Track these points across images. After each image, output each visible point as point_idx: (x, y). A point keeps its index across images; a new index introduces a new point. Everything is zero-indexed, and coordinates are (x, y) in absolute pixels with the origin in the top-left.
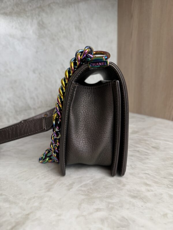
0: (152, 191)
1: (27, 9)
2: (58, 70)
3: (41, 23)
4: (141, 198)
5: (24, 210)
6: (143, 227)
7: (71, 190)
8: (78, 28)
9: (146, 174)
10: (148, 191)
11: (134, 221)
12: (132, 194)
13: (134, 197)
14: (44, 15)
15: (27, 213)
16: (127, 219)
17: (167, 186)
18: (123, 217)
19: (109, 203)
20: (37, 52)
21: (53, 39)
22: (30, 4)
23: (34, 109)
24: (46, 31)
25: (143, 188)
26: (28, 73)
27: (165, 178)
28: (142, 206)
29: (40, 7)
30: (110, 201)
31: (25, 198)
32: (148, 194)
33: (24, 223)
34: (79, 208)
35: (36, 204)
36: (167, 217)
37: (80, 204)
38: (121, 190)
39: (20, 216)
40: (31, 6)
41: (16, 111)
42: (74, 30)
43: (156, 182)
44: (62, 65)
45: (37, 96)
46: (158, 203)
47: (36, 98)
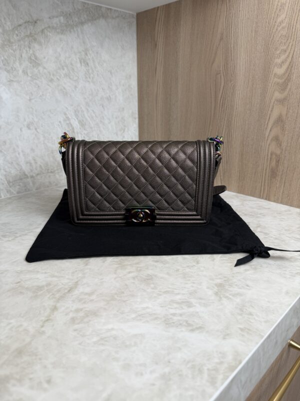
1: (12, 40)
2: (60, 122)
3: (33, 58)
4: (162, 262)
5: (72, 280)
6: (161, 278)
7: (106, 262)
8: (84, 62)
11: (156, 276)
14: (36, 46)
15: (76, 281)
16: (151, 275)
18: (148, 275)
19: (138, 267)
20: (30, 100)
21: (52, 80)
22: (16, 32)
23: (32, 177)
24: (41, 68)
26: (21, 130)
28: (162, 267)
29: (31, 35)
30: (138, 266)
31: (68, 273)
33: (76, 287)
34: (115, 273)
35: (80, 275)
36: (179, 271)
37: (116, 271)
39: (70, 284)
40: (17, 35)
41: (9, 182)
42: (79, 65)
44: (65, 114)
45: (35, 160)
46: (174, 263)
47: (33, 162)
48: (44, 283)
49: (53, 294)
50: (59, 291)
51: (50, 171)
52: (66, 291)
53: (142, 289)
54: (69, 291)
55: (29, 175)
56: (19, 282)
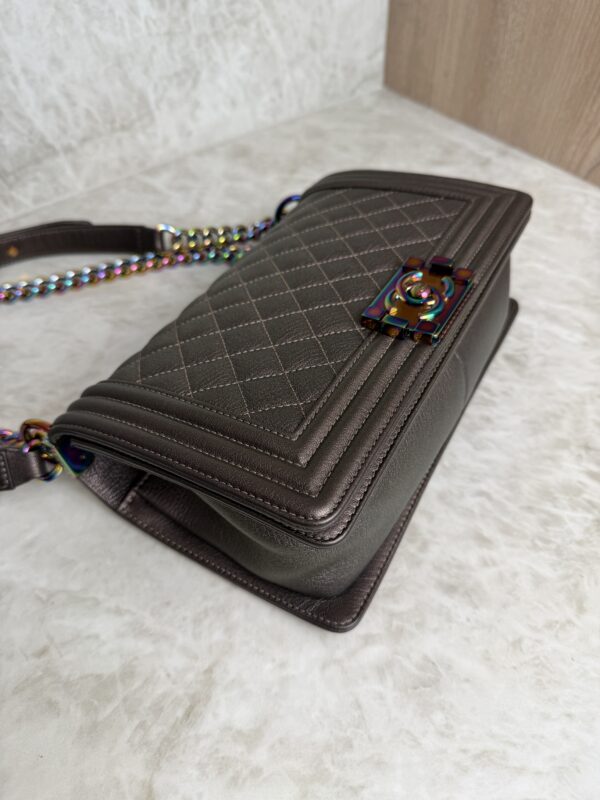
0: (494, 564)
4: (467, 593)
5: (196, 657)
6: (467, 680)
9: (481, 493)
10: (485, 563)
11: (449, 667)
12: (445, 578)
13: (450, 589)
15: (206, 666)
16: (433, 663)
17: (532, 541)
18: (426, 658)
19: (392, 615)
23: (68, 150)
25: (472, 556)
27: (530, 509)
28: (468, 620)
31: (184, 619)
32: (484, 576)
33: (208, 698)
35: (218, 635)
36: (521, 650)
38: (418, 563)
39: (190, 676)
43: (506, 530)
45: (68, 95)
46: (505, 606)
47: (63, 102)
48: (115, 665)
49: (142, 725)
50: (157, 709)
51: (117, 125)
52: (180, 713)
53: (408, 732)
54: (188, 714)
55: (58, 146)
56: (43, 652)
